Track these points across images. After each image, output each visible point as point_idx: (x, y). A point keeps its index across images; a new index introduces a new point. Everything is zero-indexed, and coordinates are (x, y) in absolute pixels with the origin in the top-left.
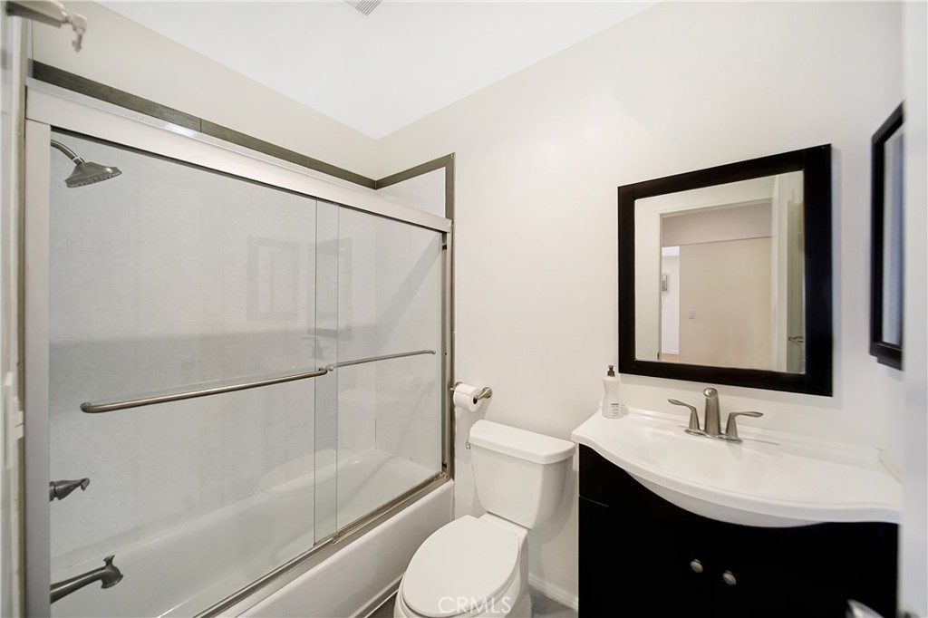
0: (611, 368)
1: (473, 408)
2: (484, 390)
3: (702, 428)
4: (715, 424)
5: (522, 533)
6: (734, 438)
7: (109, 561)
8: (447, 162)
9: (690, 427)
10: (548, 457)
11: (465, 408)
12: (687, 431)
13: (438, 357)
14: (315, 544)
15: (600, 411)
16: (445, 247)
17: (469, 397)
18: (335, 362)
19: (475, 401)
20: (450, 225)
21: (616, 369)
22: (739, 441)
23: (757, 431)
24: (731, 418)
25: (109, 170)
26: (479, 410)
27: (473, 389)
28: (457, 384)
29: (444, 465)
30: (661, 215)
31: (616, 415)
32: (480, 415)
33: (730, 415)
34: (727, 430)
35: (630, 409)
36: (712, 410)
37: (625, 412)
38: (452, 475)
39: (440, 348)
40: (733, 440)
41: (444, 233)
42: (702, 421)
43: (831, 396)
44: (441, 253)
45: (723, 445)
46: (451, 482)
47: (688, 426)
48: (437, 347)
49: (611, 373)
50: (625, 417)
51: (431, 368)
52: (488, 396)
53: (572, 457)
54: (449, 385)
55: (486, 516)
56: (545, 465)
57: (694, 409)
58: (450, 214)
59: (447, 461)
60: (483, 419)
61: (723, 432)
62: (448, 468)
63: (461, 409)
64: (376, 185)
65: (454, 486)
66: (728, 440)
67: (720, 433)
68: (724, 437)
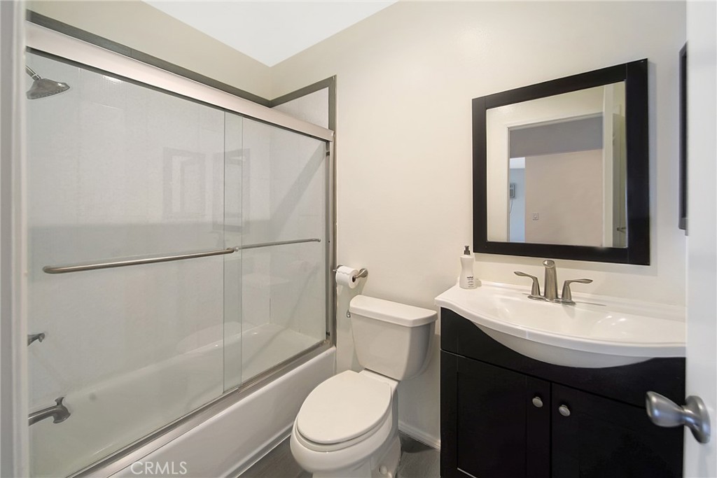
0: (467, 248)
1: (352, 285)
2: (361, 271)
3: (542, 294)
4: (553, 290)
5: (394, 384)
6: (568, 301)
7: (60, 402)
8: (330, 83)
9: (533, 294)
10: (415, 321)
11: (345, 285)
12: (530, 297)
13: (322, 245)
14: (224, 392)
15: (458, 284)
16: (328, 154)
17: (348, 276)
18: (240, 245)
19: (354, 280)
20: (332, 135)
21: (471, 249)
22: (573, 303)
23: (588, 295)
24: (567, 284)
25: (60, 85)
26: (357, 287)
27: (351, 270)
28: (339, 267)
29: (328, 334)
30: (509, 128)
31: (471, 286)
32: (358, 291)
33: (565, 282)
34: (563, 296)
35: (483, 282)
36: (551, 278)
37: (479, 284)
38: (334, 343)
39: (324, 238)
40: (569, 303)
41: (327, 142)
42: (542, 290)
43: (649, 265)
44: (324, 160)
45: (560, 306)
46: (333, 349)
47: (530, 293)
48: (322, 236)
49: (467, 252)
50: (478, 288)
51: (316, 253)
52: (365, 275)
53: (434, 322)
54: (332, 267)
55: (364, 372)
56: (412, 328)
57: (535, 279)
58: (332, 126)
59: (330, 331)
60: (360, 294)
61: (560, 297)
62: (331, 336)
63: (342, 287)
64: (270, 104)
65: (335, 352)
66: (564, 303)
67: (557, 297)
68: (561, 300)
